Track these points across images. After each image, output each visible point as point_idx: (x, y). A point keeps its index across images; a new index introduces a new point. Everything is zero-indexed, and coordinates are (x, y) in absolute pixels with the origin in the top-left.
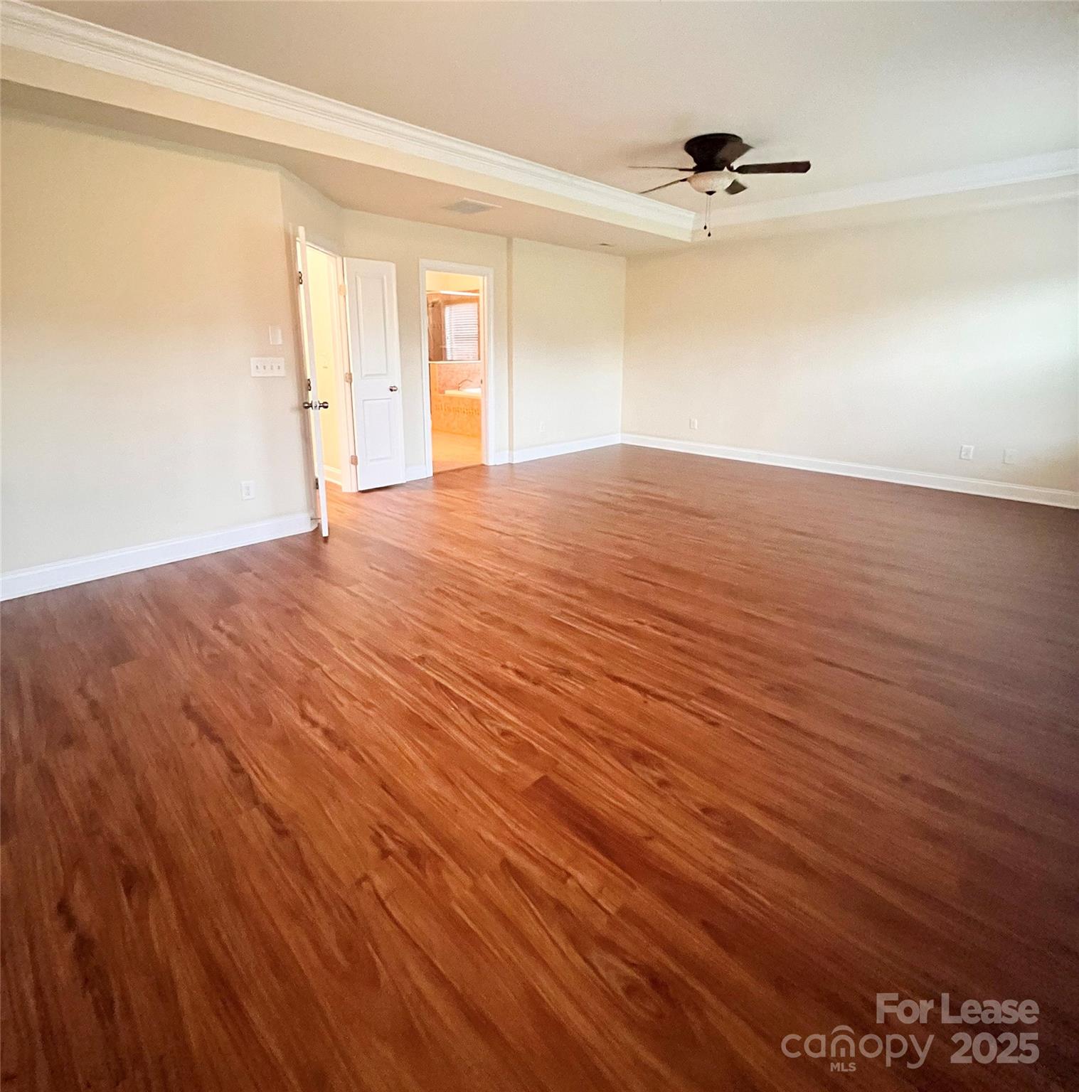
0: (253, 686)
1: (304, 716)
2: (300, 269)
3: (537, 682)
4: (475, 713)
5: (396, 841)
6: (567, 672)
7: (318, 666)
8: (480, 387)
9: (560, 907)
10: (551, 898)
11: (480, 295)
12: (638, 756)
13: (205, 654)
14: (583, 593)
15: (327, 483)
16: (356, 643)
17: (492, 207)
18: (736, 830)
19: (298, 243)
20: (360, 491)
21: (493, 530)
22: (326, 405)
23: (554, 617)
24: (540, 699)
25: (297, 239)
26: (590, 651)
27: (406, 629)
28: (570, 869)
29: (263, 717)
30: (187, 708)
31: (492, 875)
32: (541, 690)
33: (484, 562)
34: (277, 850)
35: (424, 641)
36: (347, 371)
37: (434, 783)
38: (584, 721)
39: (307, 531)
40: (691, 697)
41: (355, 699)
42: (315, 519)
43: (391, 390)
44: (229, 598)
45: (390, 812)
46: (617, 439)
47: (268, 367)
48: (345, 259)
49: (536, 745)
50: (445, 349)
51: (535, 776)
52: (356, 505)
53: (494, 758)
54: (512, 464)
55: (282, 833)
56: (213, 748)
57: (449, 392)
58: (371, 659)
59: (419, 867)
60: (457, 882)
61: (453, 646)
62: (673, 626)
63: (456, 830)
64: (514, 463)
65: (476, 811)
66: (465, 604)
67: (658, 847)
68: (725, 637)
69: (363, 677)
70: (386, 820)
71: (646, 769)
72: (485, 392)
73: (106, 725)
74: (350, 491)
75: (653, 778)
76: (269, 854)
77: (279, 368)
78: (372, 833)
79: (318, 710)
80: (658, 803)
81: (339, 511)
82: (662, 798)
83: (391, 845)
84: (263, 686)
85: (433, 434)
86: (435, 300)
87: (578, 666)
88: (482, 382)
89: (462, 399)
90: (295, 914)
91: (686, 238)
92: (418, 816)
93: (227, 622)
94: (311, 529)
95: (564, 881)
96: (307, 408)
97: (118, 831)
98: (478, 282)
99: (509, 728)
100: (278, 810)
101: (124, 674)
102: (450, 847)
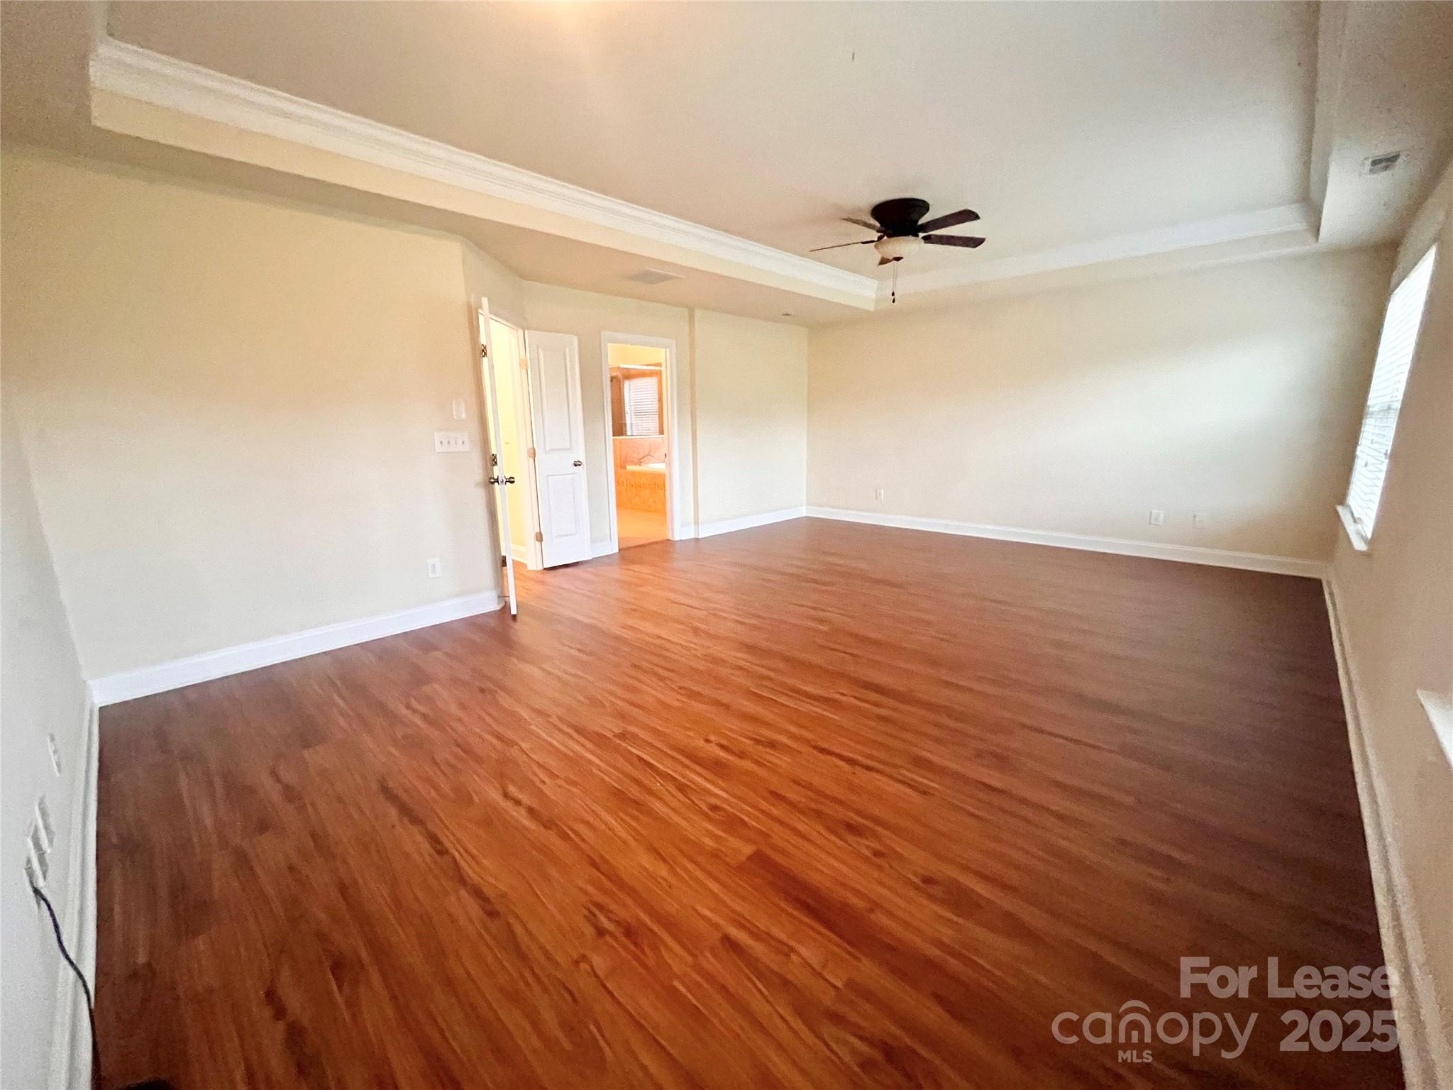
0: (452, 766)
1: (506, 795)
2: (483, 340)
3: (742, 755)
4: (682, 788)
5: (610, 919)
6: (772, 745)
7: (517, 744)
8: (664, 462)
9: (786, 983)
10: (776, 974)
11: (663, 369)
12: (852, 828)
13: (399, 735)
14: (781, 665)
15: (515, 562)
16: (554, 720)
17: (676, 277)
18: (960, 901)
19: (480, 316)
20: (545, 569)
21: (684, 605)
22: (512, 480)
23: (752, 689)
24: (748, 773)
25: (480, 311)
26: (793, 722)
27: (603, 706)
28: (792, 943)
29: (463, 797)
30: (385, 790)
31: (713, 951)
32: (747, 764)
33: (674, 635)
34: (489, 932)
35: (622, 716)
36: (530, 445)
37: (646, 860)
38: (792, 794)
39: (495, 609)
40: (901, 767)
41: (558, 777)
42: (503, 597)
43: (575, 465)
44: (420, 678)
45: (602, 889)
46: (803, 512)
47: (452, 442)
48: (526, 331)
49: (746, 819)
50: (625, 424)
51: (748, 850)
52: (542, 583)
53: (703, 831)
54: (698, 539)
55: (492, 914)
56: (415, 830)
57: (630, 468)
58: (571, 737)
59: (636, 944)
60: (675, 956)
61: (656, 723)
62: (874, 696)
63: (671, 907)
64: (700, 537)
65: (689, 886)
66: (661, 678)
67: (882, 919)
68: (929, 706)
69: (566, 755)
70: (599, 897)
71: (860, 840)
72: (669, 466)
73: (302, 809)
74: (535, 569)
75: (868, 847)
76: (481, 935)
77: (463, 443)
78: (586, 912)
79: (521, 788)
80: (876, 874)
81: (525, 589)
82: (880, 868)
83: (606, 924)
84: (460, 765)
85: (617, 509)
86: (614, 374)
87: (783, 739)
88: (666, 455)
89: (645, 474)
90: (513, 997)
91: (870, 307)
92: (632, 892)
93: (419, 702)
94: (498, 608)
95: (787, 955)
96: (493, 483)
97: (322, 916)
98: (659, 354)
99: (718, 803)
100: (487, 891)
101: (317, 757)
102: (669, 924)
